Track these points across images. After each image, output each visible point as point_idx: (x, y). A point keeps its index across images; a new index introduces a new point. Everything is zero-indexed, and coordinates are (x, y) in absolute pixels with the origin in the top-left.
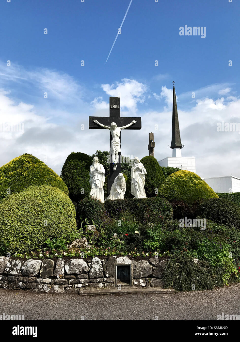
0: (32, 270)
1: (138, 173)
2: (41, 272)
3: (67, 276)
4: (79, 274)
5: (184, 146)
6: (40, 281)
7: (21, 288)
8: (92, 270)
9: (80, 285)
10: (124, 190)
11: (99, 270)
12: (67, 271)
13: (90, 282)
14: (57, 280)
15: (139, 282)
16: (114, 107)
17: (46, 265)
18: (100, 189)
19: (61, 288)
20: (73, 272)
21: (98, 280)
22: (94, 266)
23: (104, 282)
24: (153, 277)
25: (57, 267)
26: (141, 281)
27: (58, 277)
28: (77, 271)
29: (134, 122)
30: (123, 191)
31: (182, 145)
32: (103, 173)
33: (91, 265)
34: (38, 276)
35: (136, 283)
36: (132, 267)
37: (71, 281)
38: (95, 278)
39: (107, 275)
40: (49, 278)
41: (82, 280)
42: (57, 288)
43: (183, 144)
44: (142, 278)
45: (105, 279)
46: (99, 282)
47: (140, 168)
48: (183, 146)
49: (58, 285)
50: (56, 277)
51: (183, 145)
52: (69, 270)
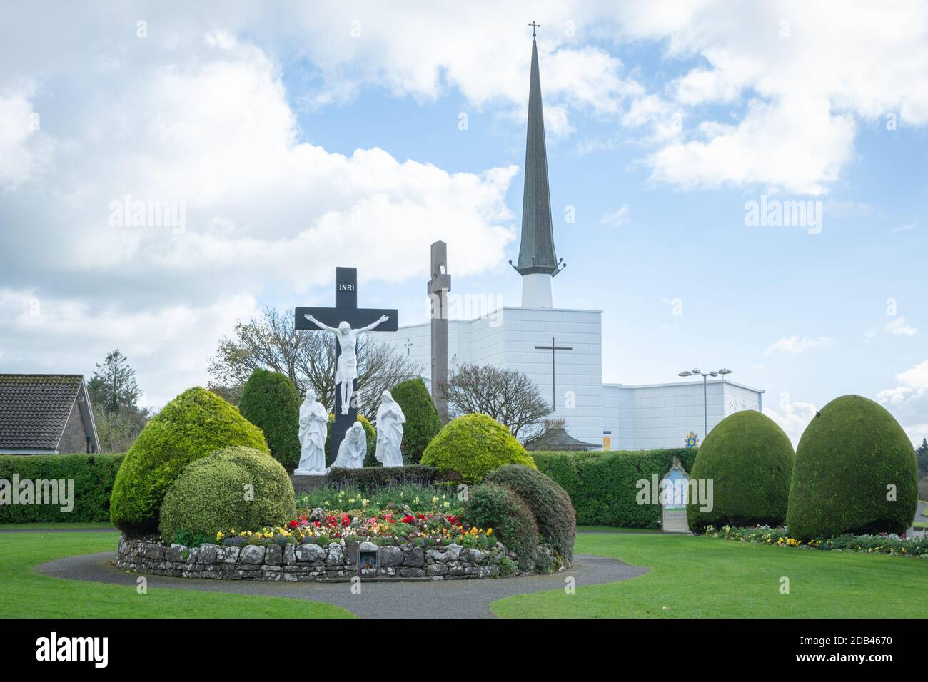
0: (254, 557)
1: (389, 421)
2: (266, 559)
3: (298, 564)
4: (313, 562)
5: (565, 265)
6: (267, 568)
7: (243, 578)
8: (330, 557)
9: (316, 574)
10: (362, 453)
11: (339, 556)
12: (299, 557)
13: (328, 570)
14: (286, 568)
15: (387, 570)
16: (344, 287)
17: (272, 551)
18: (319, 449)
19: (293, 576)
20: (307, 559)
21: (338, 568)
22: (332, 552)
23: (344, 570)
24: (405, 566)
25: (286, 553)
26: (390, 569)
27: (288, 564)
28: (312, 558)
29: (384, 318)
30: (361, 455)
31: (558, 261)
32: (325, 421)
33: (329, 551)
34: (263, 563)
35: (383, 571)
36: (379, 554)
37: (305, 568)
38: (333, 566)
39: (348, 563)
40: (277, 565)
41: (319, 568)
42: (288, 576)
43: (561, 260)
44: (391, 566)
45: (346, 567)
46: (339, 570)
47: (394, 411)
48: (560, 267)
49: (288, 572)
50: (286, 565)
51: (562, 263)
52: (302, 556)
